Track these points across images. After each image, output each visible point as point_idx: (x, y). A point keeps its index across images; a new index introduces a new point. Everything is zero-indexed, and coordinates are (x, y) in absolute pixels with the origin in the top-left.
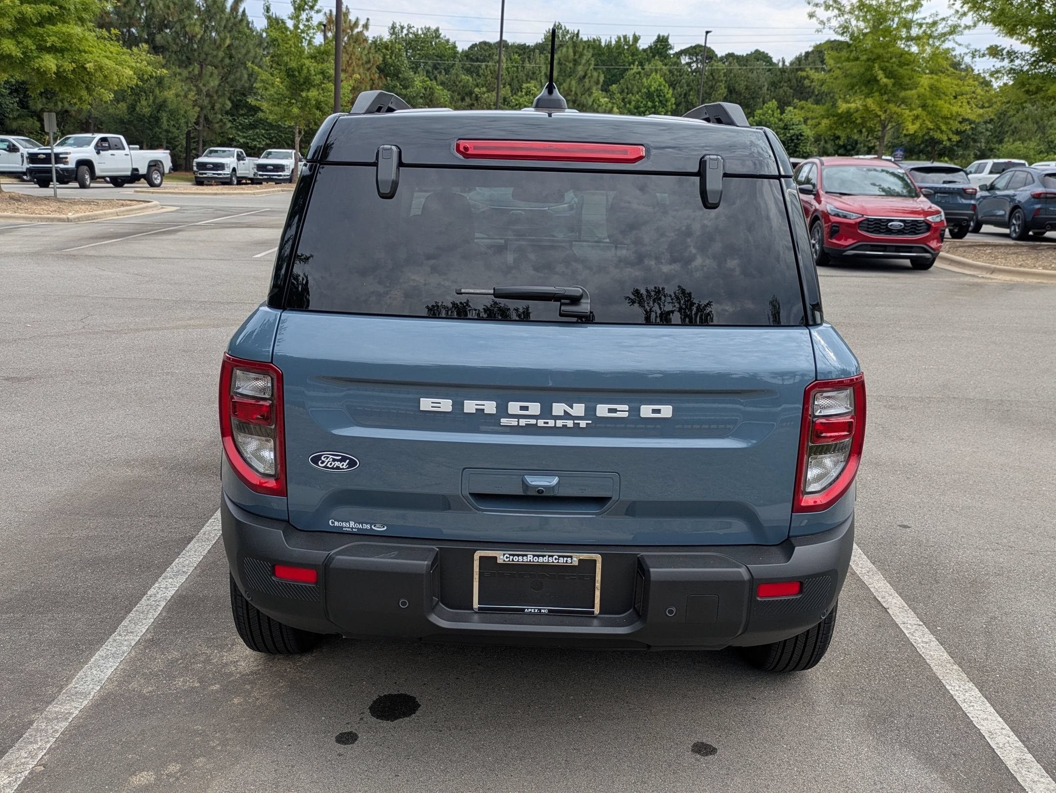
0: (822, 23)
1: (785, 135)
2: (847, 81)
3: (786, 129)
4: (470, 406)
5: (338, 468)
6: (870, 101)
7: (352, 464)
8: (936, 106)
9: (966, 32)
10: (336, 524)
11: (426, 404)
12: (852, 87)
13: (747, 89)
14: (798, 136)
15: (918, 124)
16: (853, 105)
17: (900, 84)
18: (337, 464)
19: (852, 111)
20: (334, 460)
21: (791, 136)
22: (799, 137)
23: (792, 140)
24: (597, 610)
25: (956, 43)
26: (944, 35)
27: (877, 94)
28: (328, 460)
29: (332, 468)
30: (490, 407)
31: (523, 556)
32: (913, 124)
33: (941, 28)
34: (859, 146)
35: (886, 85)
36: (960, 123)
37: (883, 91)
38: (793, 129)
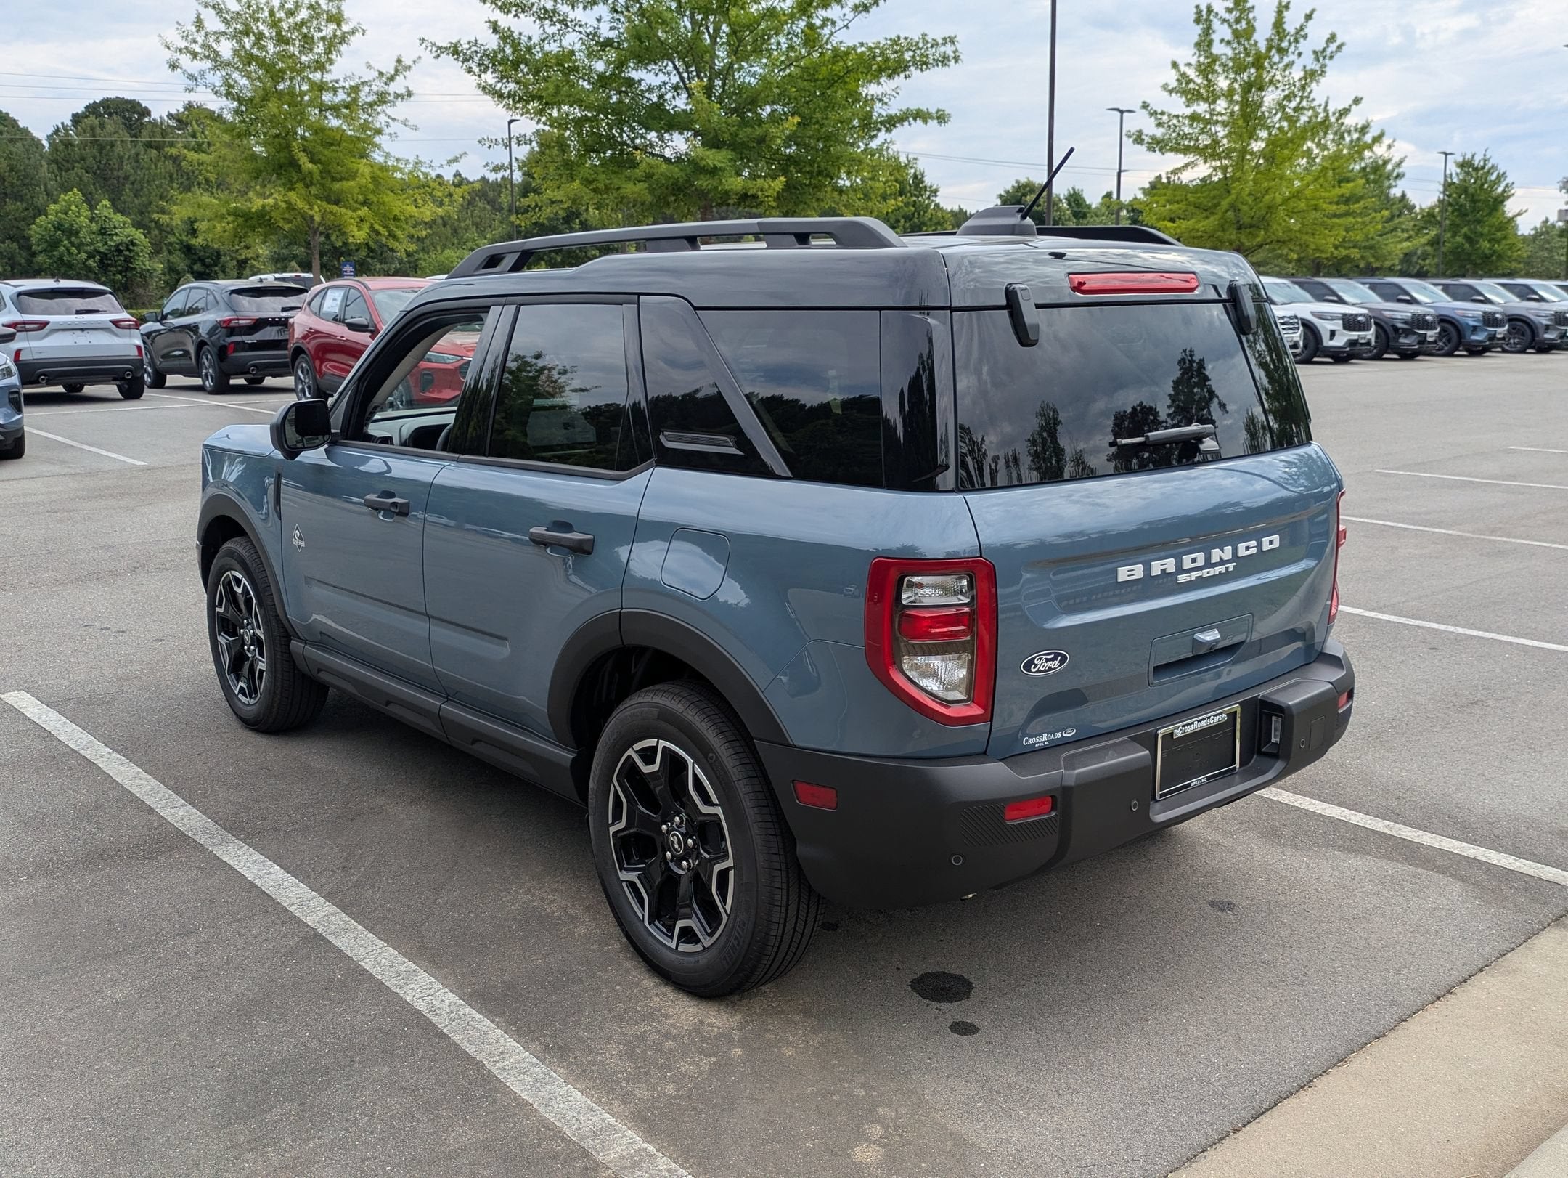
0: (191, 77)
1: (106, 243)
2: (251, 166)
3: (105, 234)
4: (1156, 568)
5: (1050, 669)
6: (292, 196)
7: (1064, 659)
8: (383, 203)
9: (399, 102)
10: (1030, 741)
11: (1124, 574)
12: (257, 174)
13: (12, 170)
14: (127, 245)
15: (366, 229)
16: (271, 201)
17: (329, 174)
18: (1050, 664)
19: (267, 208)
20: (1047, 660)
21: (117, 246)
22: (131, 247)
23: (120, 252)
24: (1237, 765)
25: (389, 117)
26: (371, 105)
27: (299, 185)
28: (1043, 663)
29: (1045, 671)
30: (1170, 564)
31: (1190, 724)
32: (359, 229)
33: (365, 96)
34: (223, 258)
35: (310, 173)
36: (414, 227)
37: (307, 181)
38: (116, 234)
